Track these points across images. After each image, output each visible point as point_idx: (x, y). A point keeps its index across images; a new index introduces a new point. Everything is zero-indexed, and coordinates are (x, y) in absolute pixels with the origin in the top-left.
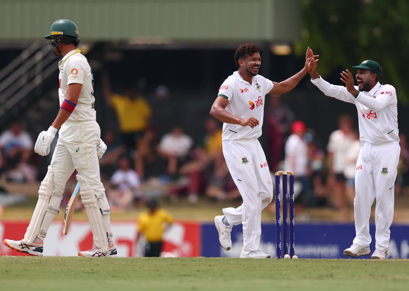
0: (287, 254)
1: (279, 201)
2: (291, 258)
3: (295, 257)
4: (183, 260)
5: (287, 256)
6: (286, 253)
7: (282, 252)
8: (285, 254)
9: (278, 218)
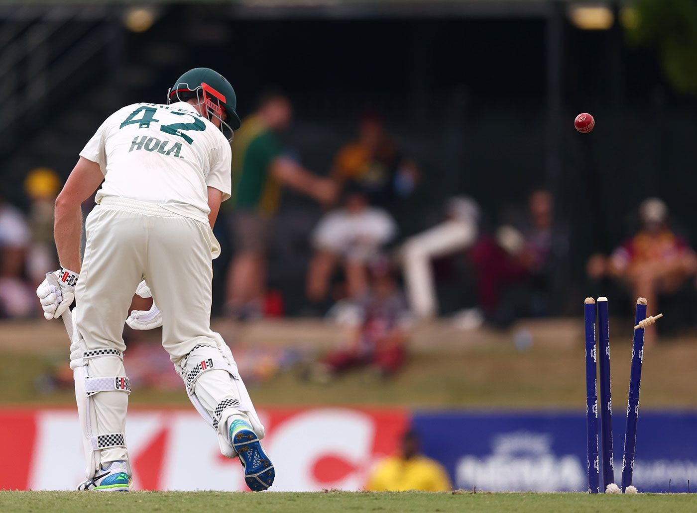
0: (613, 483)
1: (595, 361)
2: (624, 491)
3: (631, 489)
4: (376, 499)
5: (612, 487)
6: (609, 479)
7: (602, 478)
8: (607, 483)
9: (591, 402)
